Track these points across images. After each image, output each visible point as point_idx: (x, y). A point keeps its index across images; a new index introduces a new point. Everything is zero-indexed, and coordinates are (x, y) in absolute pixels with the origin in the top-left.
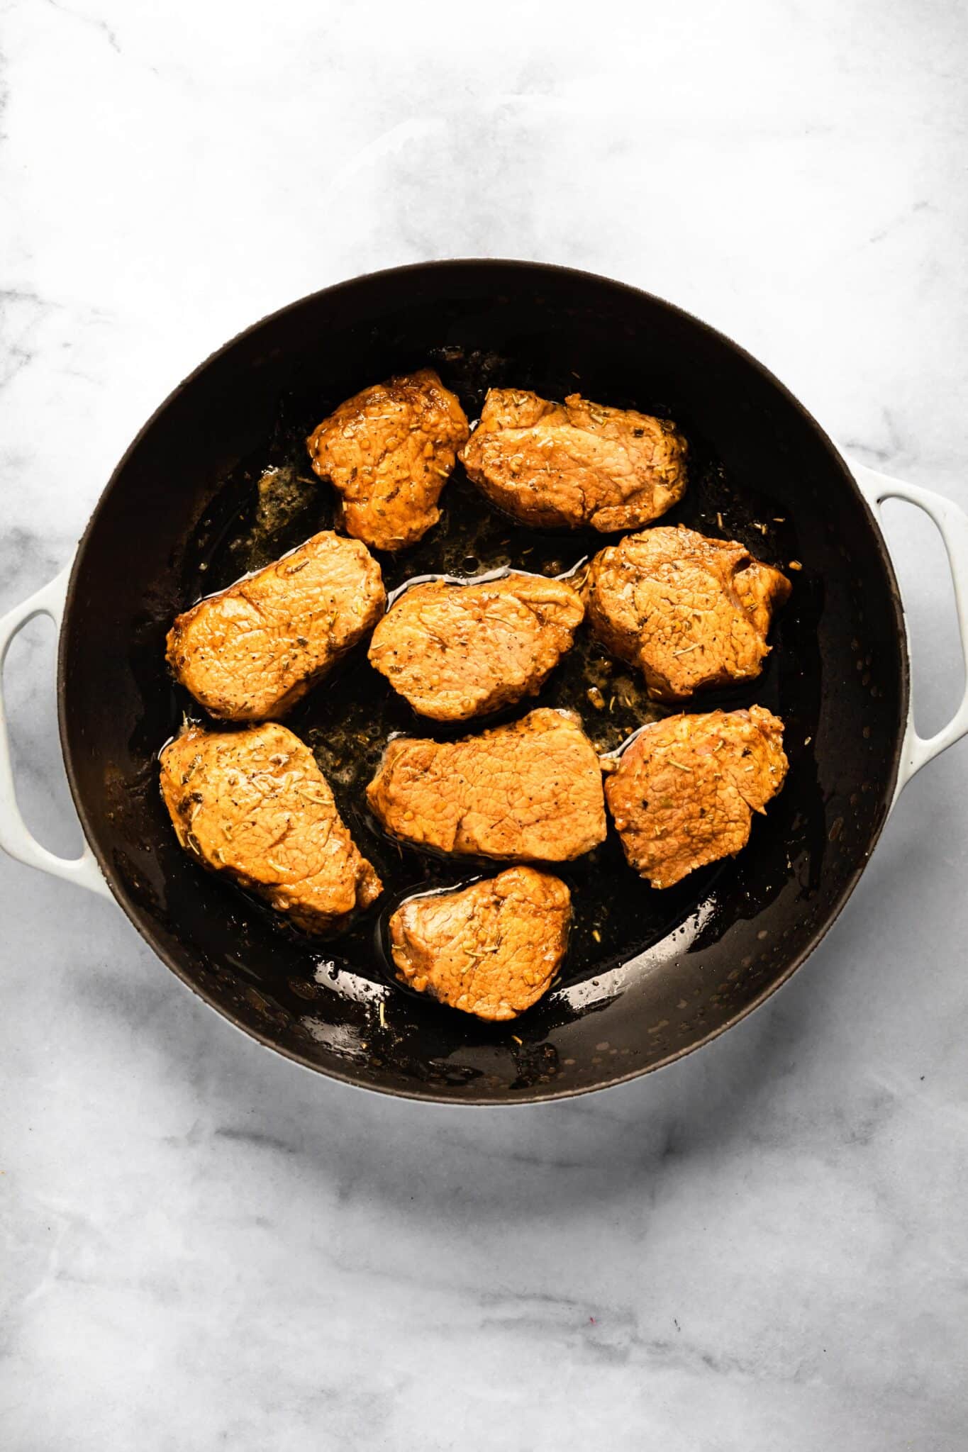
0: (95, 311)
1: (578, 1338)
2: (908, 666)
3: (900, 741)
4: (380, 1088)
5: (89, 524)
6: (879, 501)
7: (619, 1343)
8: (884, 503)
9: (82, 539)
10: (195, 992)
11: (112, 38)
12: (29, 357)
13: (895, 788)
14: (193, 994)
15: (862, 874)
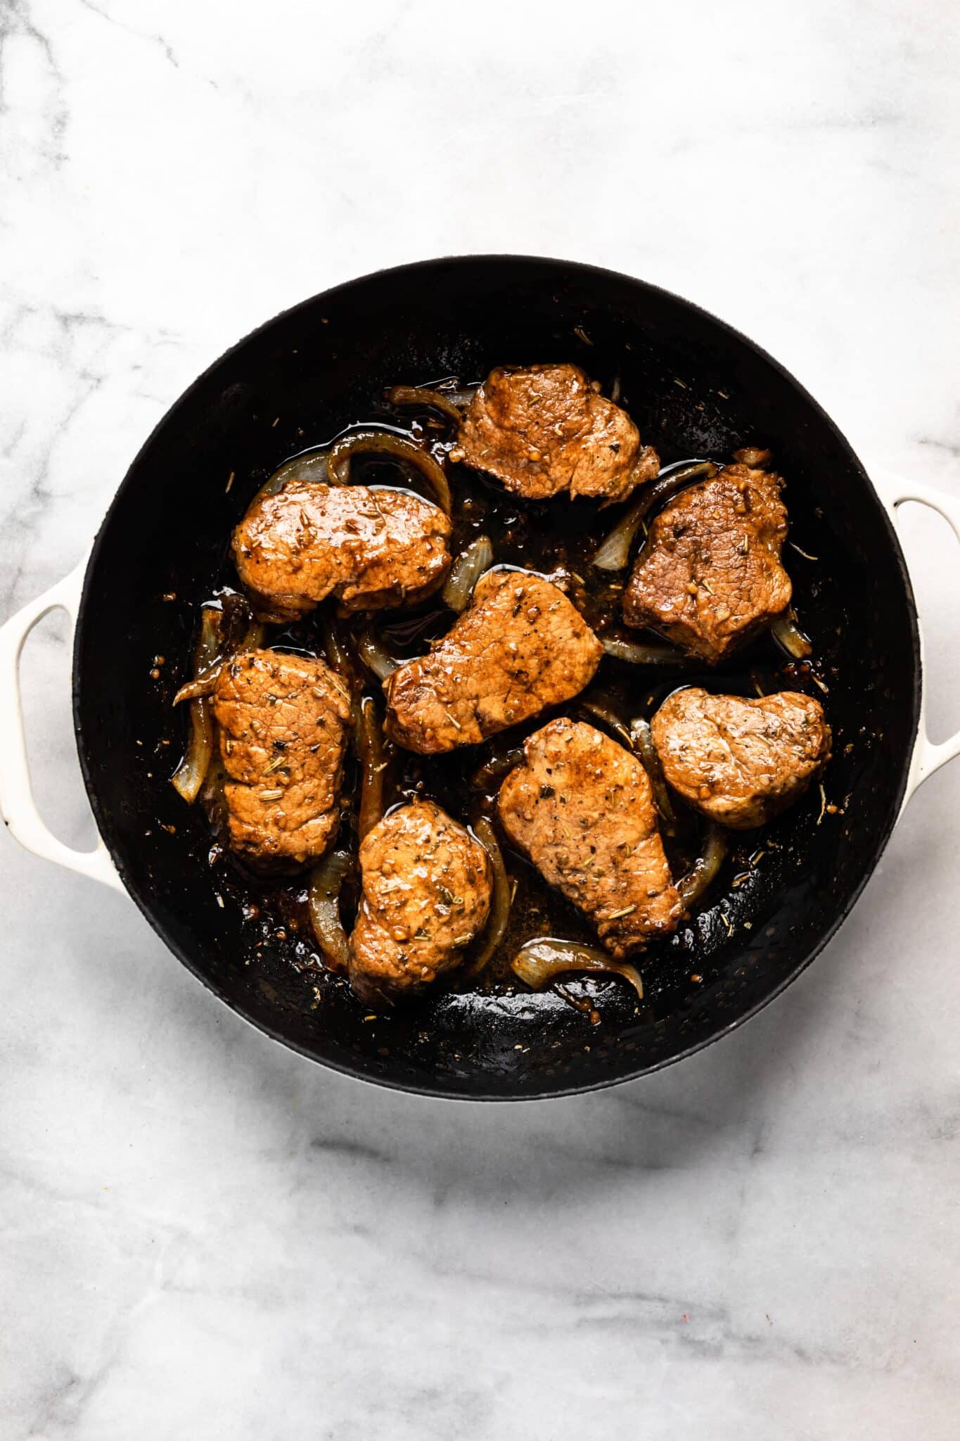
0: (163, 333)
1: (672, 1335)
2: (920, 672)
3: (911, 747)
4: (386, 1083)
5: (105, 520)
6: (896, 504)
7: (713, 1339)
8: (901, 506)
9: (98, 535)
10: (206, 985)
11: (169, 52)
12: (99, 381)
13: (904, 793)
14: (204, 988)
15: (868, 879)
